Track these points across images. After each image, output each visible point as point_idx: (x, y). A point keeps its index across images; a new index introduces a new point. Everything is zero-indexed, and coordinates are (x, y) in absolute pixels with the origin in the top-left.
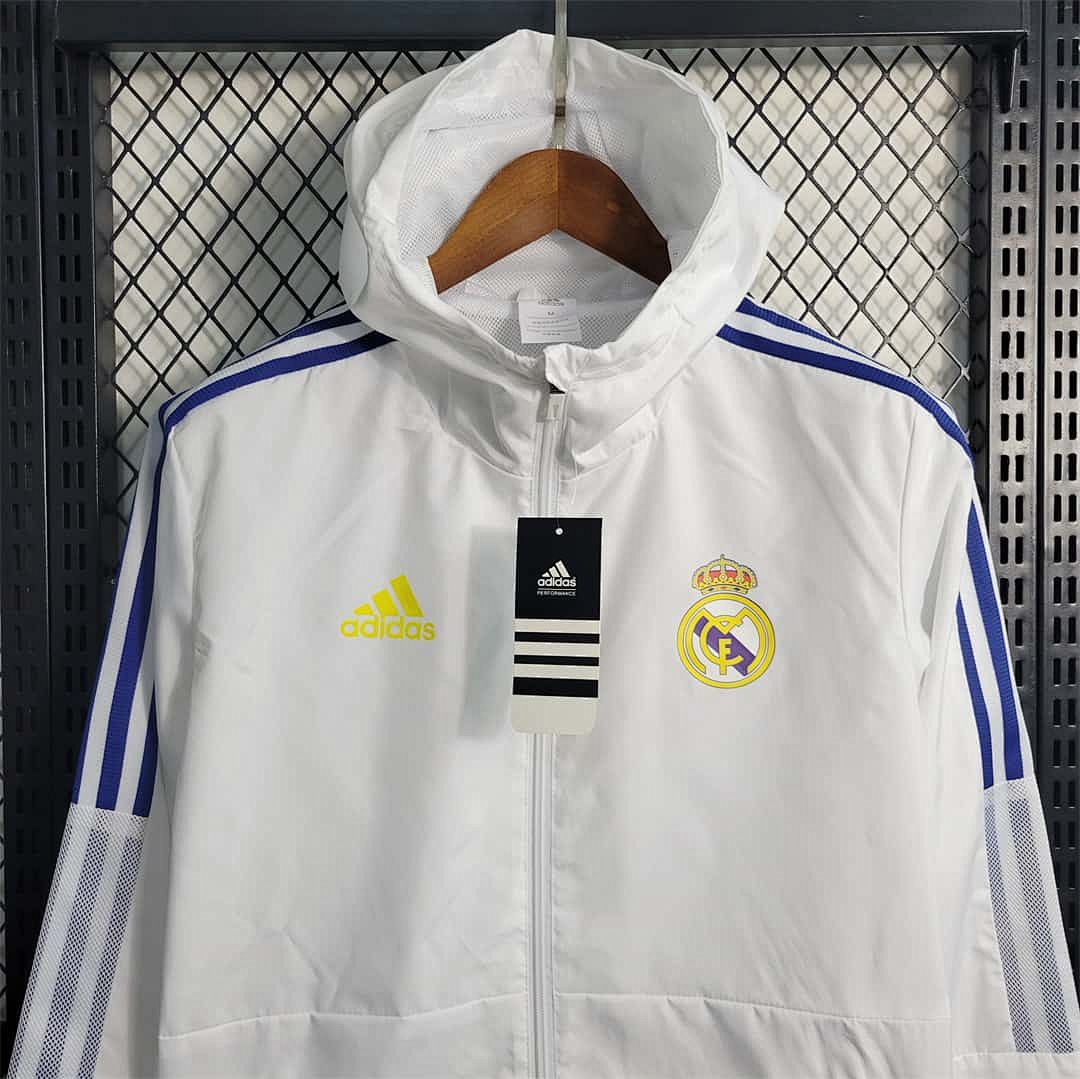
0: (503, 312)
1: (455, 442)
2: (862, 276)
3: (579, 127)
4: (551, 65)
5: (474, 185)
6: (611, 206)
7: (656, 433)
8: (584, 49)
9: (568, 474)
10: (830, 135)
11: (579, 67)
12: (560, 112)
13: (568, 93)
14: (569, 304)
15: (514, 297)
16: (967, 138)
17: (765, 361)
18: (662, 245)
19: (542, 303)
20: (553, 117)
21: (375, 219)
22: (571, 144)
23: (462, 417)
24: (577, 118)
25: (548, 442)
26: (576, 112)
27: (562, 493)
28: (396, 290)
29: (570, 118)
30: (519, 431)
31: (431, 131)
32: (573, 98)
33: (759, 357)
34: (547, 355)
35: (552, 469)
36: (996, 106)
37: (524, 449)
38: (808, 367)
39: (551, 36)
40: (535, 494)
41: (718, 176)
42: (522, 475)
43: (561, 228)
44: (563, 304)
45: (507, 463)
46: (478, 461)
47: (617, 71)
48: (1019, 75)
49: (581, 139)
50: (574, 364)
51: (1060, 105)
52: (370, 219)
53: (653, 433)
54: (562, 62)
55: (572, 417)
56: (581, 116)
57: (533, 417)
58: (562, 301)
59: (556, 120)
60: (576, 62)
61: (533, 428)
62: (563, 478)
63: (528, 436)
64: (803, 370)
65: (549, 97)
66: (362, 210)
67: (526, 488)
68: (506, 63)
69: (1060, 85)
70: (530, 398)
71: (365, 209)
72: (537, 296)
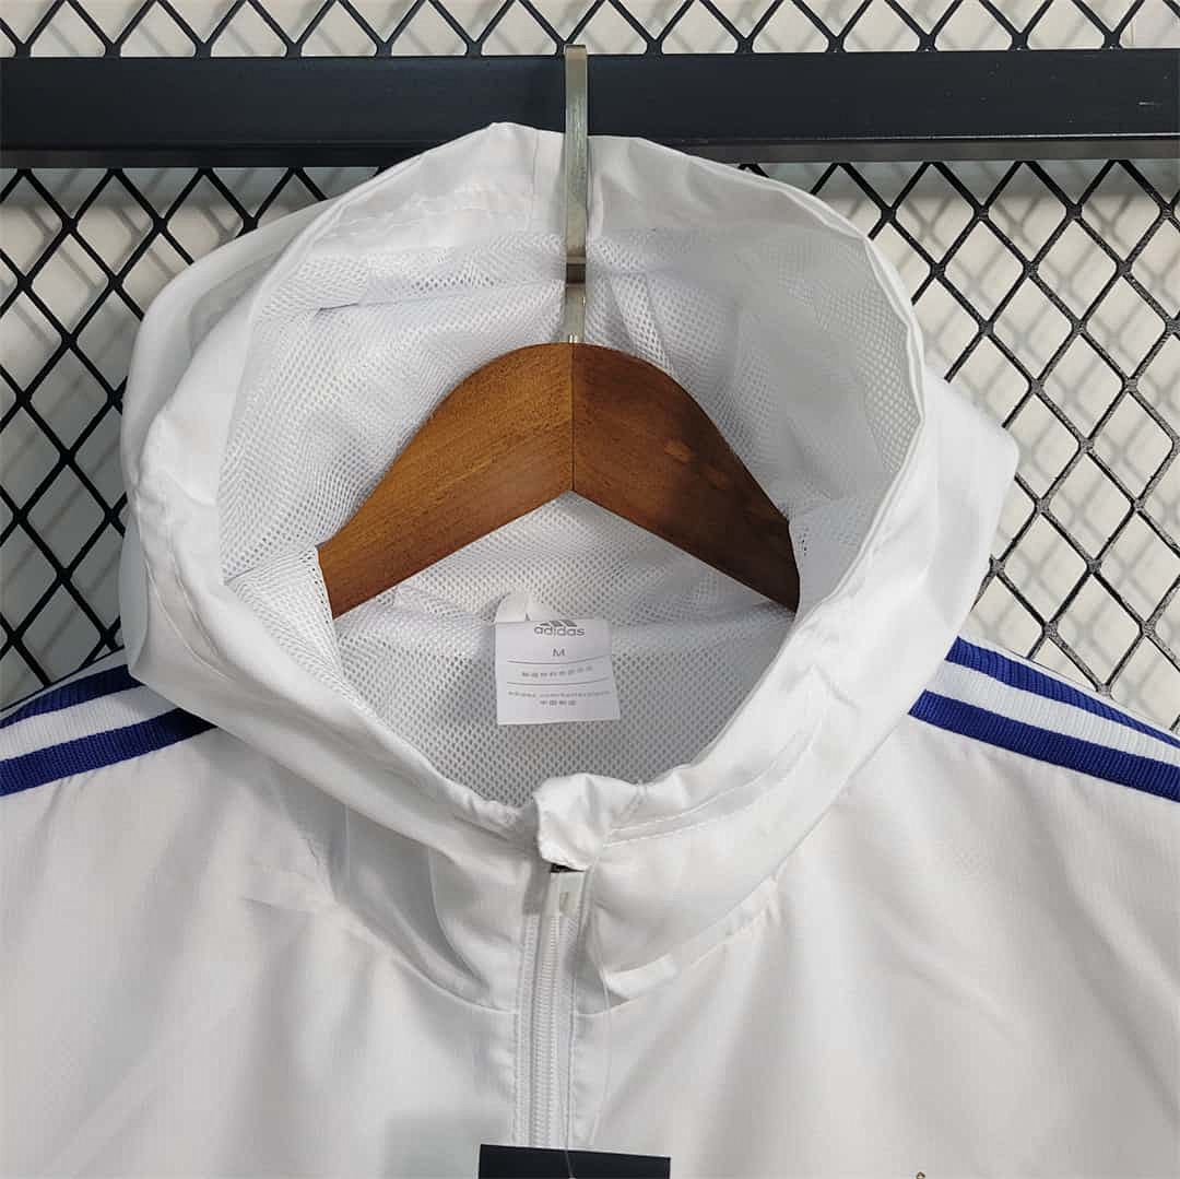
0: (466, 645)
1: (361, 930)
2: (1132, 566)
3: (613, 305)
4: (558, 190)
5: (410, 412)
6: (675, 450)
7: (775, 911)
8: (621, 156)
9: (593, 1001)
10: (1070, 316)
11: (611, 188)
12: (576, 275)
13: (588, 238)
14: (594, 630)
15: (490, 612)
17: (993, 759)
18: (777, 526)
19: (543, 628)
20: (560, 285)
21: (162, 497)
22: (596, 333)
23: (373, 882)
24: (609, 287)
25: (549, 950)
26: (605, 274)
27: (580, 1036)
28: (207, 651)
29: (595, 286)
30: (485, 929)
31: (321, 309)
32: (601, 249)
33: (980, 753)
34: (543, 807)
35: (558, 995)
37: (499, 961)
38: (1086, 779)
39: (560, 135)
40: (523, 1040)
41: (914, 406)
42: (494, 1007)
43: (578, 489)
44: (581, 632)
45: (462, 982)
46: (405, 973)
47: (688, 197)
49: (616, 325)
50: (605, 817)
52: (151, 501)
53: (769, 915)
54: (577, 183)
55: (601, 906)
56: (614, 281)
57: (516, 906)
58: (580, 624)
59: (566, 289)
60: (605, 181)
61: (517, 924)
62: (582, 1009)
63: (508, 939)
64: (1076, 784)
65: (553, 247)
66: (135, 480)
67: (505, 1029)
68: (470, 187)
70: (507, 877)
71: (140, 479)
72: (536, 610)
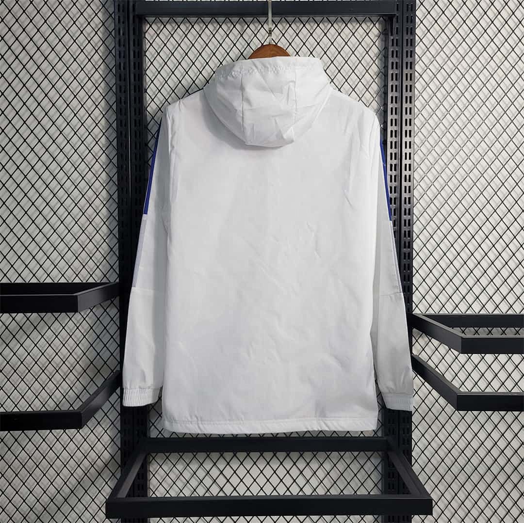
16: (384, 43)
36: (390, 34)
48: (395, 25)
51: (407, 34)
69: (407, 28)
